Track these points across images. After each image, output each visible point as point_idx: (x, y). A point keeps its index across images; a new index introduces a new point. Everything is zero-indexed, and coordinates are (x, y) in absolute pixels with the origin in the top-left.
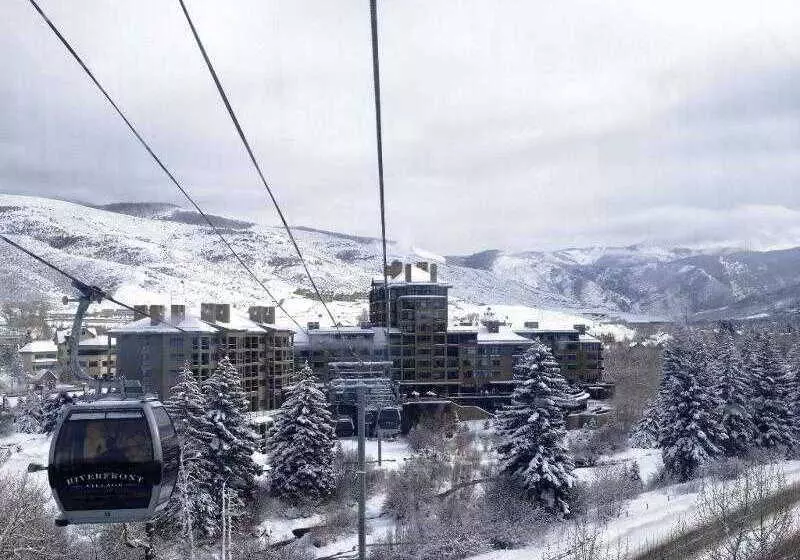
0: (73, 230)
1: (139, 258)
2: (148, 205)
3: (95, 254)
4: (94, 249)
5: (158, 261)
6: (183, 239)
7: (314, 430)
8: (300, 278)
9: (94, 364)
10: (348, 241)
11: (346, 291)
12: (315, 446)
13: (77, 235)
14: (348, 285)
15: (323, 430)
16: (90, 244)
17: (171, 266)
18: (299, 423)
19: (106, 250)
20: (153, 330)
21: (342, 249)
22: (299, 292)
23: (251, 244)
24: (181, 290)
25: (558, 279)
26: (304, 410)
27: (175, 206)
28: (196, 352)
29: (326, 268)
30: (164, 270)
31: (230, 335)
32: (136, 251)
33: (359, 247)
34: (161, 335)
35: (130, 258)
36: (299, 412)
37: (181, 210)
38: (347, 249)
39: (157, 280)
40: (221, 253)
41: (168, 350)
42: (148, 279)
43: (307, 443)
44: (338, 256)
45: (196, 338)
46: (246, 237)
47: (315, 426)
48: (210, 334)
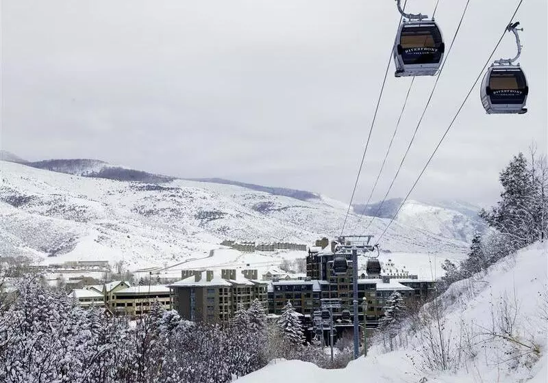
0: (24, 190)
1: (86, 215)
2: (77, 162)
3: (47, 212)
4: (46, 208)
5: (103, 218)
6: (118, 195)
7: (294, 334)
8: (223, 230)
9: (130, 305)
10: (262, 193)
11: (266, 242)
12: (294, 342)
13: (29, 195)
14: (267, 236)
15: (298, 334)
16: (41, 203)
17: (115, 222)
18: (287, 331)
19: (56, 207)
20: (197, 284)
21: (258, 201)
22: (224, 243)
23: (179, 200)
24: (128, 244)
25: (460, 226)
26: (289, 324)
27: (102, 162)
28: (221, 296)
29: (247, 220)
30: (109, 226)
31: (238, 287)
32: (83, 209)
33: (273, 198)
34: (202, 288)
35: (78, 215)
36: (286, 326)
37: (108, 166)
38: (264, 200)
39: (108, 236)
40: (152, 208)
41: (205, 295)
42: (101, 235)
43: (291, 340)
44: (255, 208)
45: (221, 289)
46: (174, 192)
47: (294, 332)
48: (228, 286)
